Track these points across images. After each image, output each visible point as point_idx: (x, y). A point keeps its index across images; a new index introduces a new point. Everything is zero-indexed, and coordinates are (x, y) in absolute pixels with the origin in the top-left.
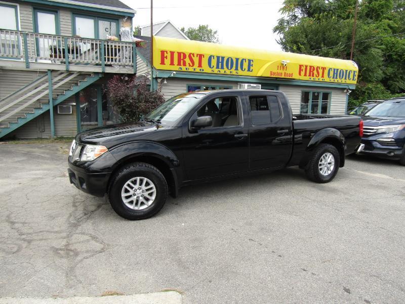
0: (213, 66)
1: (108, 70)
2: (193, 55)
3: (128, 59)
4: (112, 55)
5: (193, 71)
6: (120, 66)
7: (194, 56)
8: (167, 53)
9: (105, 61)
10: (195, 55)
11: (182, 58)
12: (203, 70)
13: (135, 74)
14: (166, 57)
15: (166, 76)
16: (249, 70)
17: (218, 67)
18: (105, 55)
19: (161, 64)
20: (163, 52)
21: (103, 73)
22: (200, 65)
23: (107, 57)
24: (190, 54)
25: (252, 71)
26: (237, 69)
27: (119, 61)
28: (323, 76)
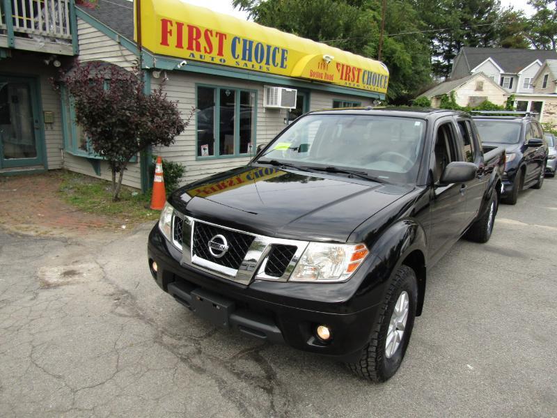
0: (238, 55)
1: (22, 44)
2: (211, 32)
3: (61, 27)
4: (28, 15)
5: (209, 60)
6: (44, 37)
7: (212, 35)
8: (172, 25)
9: (15, 24)
10: (214, 34)
11: (195, 37)
12: (224, 61)
13: (76, 56)
14: (171, 32)
15: (170, 67)
16: (282, 66)
17: (244, 58)
18: (13, 13)
19: (161, 44)
20: (165, 22)
21: (12, 50)
22: (220, 53)
23: (17, 17)
24: (207, 31)
25: (285, 68)
26: (267, 63)
27: (44, 29)
28: (358, 82)
